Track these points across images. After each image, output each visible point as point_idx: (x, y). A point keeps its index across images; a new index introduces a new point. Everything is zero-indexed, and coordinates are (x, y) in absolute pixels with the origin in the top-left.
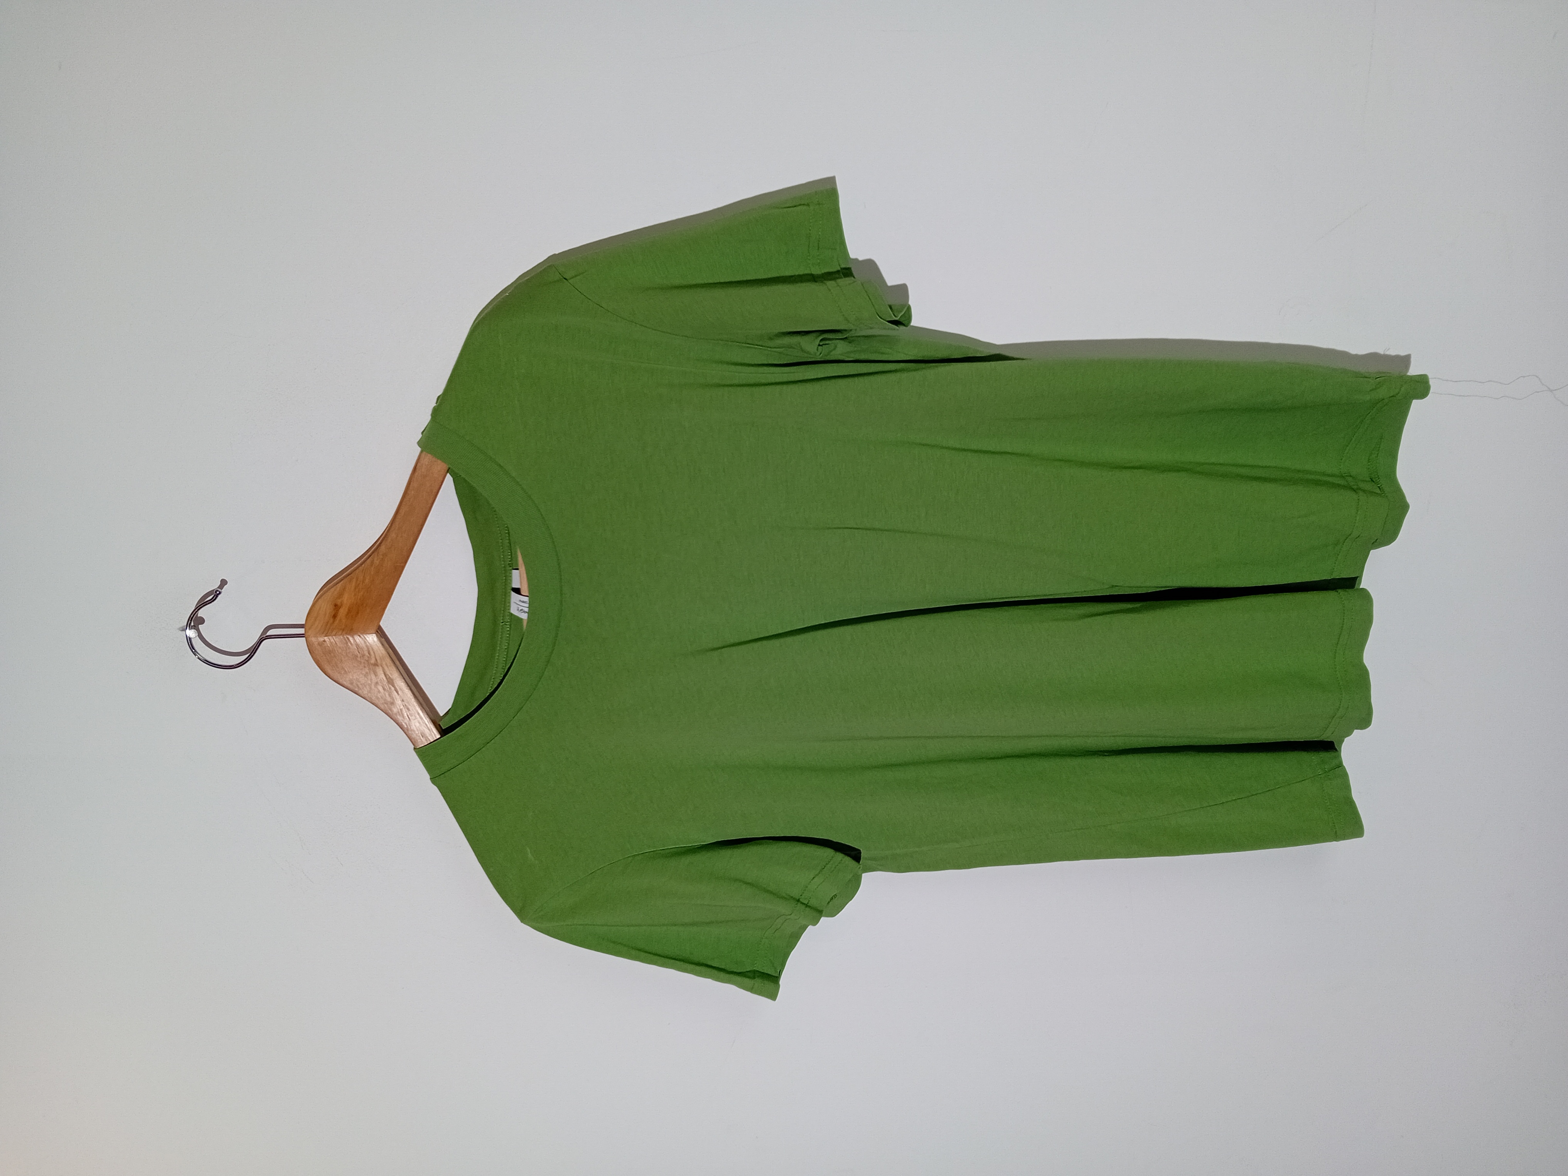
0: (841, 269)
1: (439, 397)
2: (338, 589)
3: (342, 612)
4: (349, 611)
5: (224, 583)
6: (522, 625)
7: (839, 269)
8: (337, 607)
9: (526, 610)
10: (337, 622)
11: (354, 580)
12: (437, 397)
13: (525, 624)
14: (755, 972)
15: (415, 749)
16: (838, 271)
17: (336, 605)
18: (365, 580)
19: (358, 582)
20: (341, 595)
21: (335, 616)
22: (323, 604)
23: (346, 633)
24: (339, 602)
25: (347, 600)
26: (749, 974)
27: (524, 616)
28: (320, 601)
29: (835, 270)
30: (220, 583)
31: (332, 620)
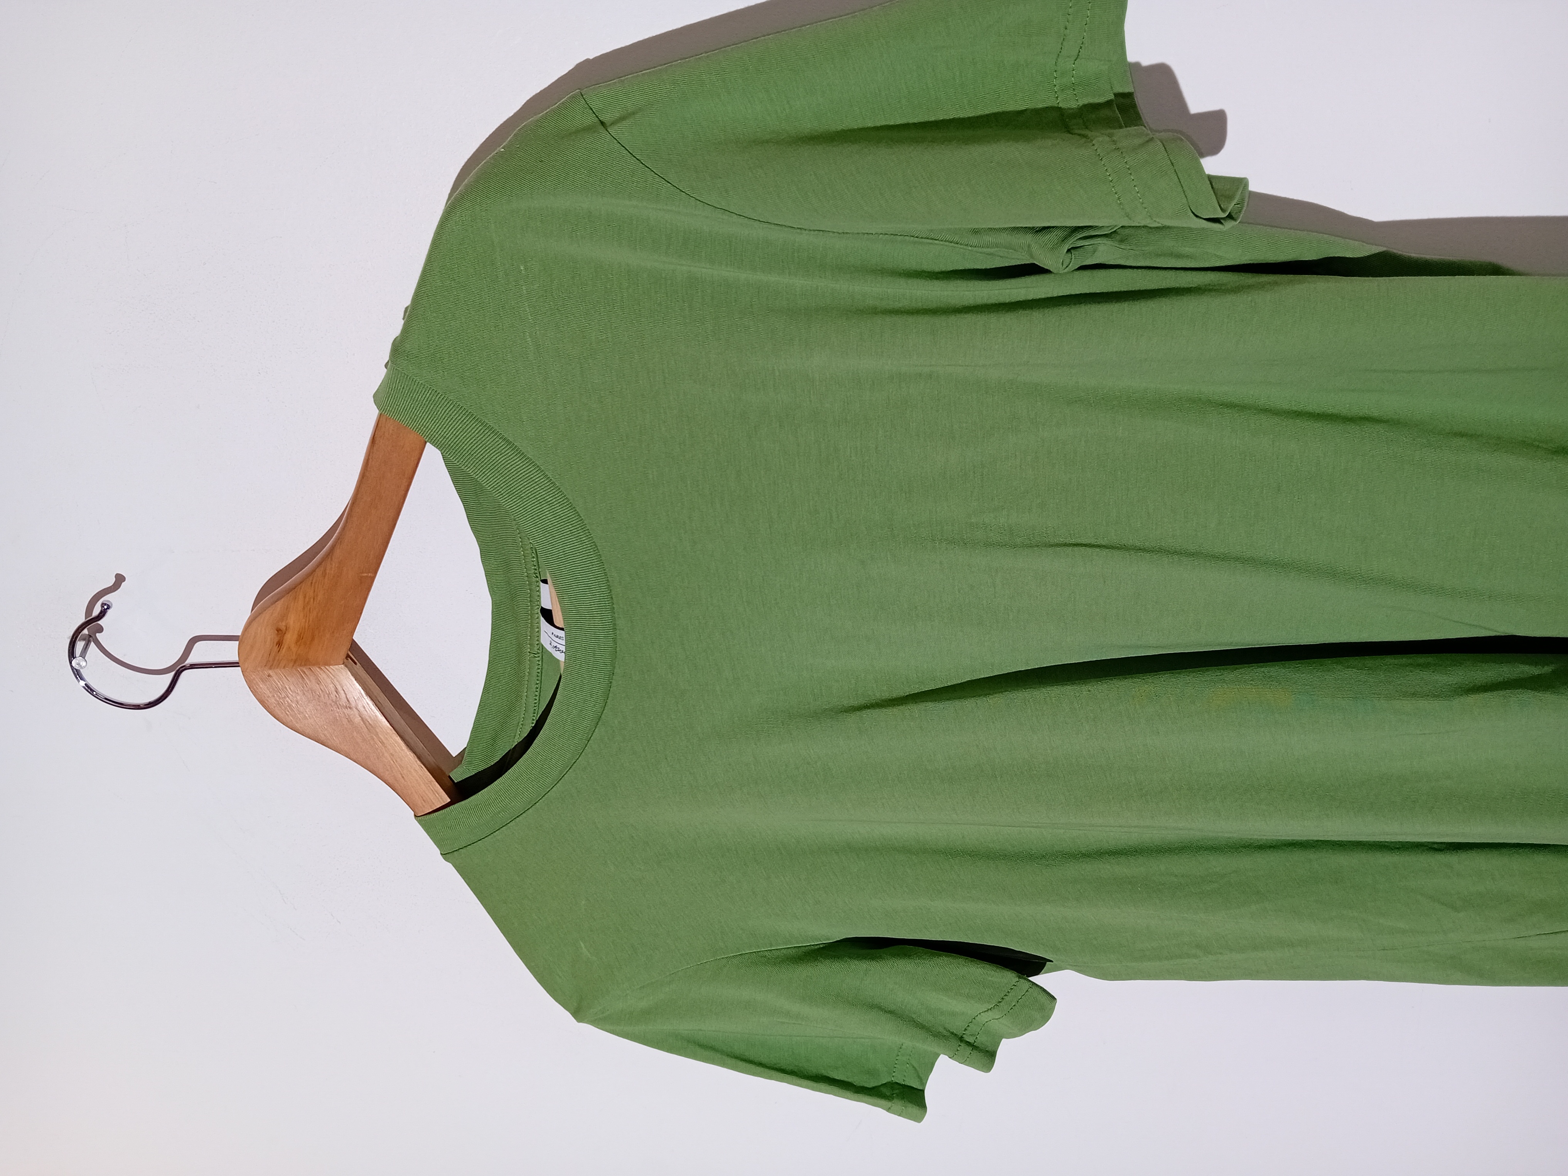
0: (1116, 95)
1: (406, 308)
2: (278, 609)
3: (290, 638)
4: (300, 638)
5: (120, 579)
6: (559, 666)
7: (1112, 97)
8: (280, 632)
9: (563, 648)
10: (284, 651)
11: (301, 597)
12: (404, 310)
13: (562, 666)
14: (892, 1085)
15: (415, 816)
16: (1109, 103)
17: (278, 630)
18: (317, 596)
19: (307, 599)
20: (284, 616)
21: (279, 644)
22: (259, 629)
23: (301, 665)
24: (282, 626)
25: (295, 622)
26: (884, 1090)
27: (561, 657)
28: (255, 625)
29: (1102, 100)
30: (114, 579)
31: (276, 648)
